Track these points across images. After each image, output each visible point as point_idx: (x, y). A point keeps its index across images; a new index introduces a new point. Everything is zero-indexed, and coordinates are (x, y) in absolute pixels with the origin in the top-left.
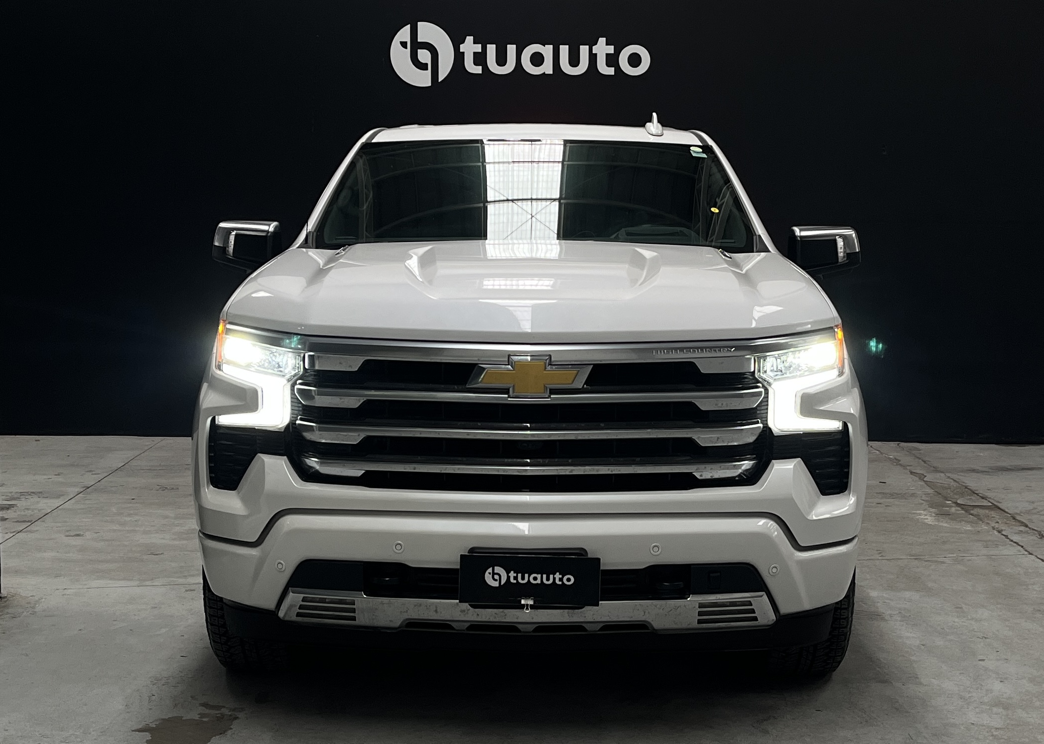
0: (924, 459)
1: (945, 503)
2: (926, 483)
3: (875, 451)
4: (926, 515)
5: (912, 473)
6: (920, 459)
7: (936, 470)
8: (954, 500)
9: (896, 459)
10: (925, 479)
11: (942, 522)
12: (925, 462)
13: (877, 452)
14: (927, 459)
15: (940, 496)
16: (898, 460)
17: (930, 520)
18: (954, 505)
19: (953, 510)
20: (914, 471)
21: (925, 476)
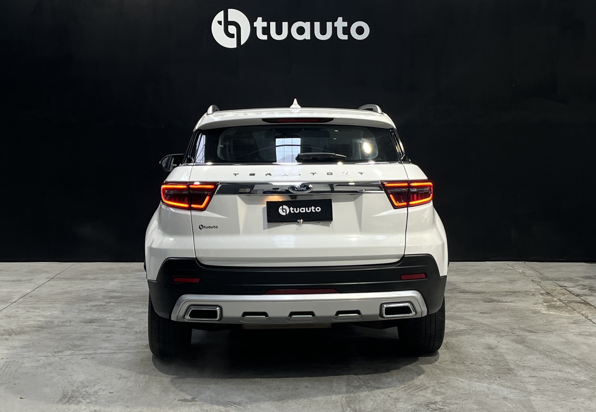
0: (540, 272)
1: (554, 300)
2: (541, 287)
3: (510, 267)
4: (541, 307)
5: (532, 281)
6: (538, 272)
7: (547, 279)
8: (558, 298)
9: (523, 272)
10: (541, 285)
11: (551, 311)
12: (541, 274)
13: (512, 268)
14: (542, 272)
15: (550, 295)
16: (524, 273)
17: (544, 311)
18: (558, 301)
19: (558, 303)
20: (533, 280)
21: (541, 283)
